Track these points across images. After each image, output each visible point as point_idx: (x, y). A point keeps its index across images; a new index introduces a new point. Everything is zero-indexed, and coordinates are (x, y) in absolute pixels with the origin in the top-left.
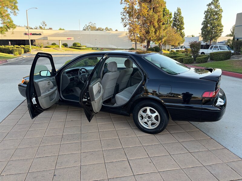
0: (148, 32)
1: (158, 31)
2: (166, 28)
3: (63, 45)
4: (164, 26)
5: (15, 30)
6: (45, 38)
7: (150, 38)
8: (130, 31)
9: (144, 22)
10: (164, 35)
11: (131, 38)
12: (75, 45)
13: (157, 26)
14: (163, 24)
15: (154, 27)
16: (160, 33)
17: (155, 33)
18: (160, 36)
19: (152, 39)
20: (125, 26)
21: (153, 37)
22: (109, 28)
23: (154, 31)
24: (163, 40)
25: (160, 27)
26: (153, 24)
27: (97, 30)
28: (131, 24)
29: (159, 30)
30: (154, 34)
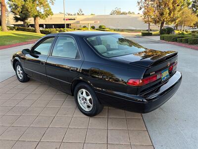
0: (162, 14)
1: (172, 12)
2: (181, 10)
3: (92, 27)
4: (179, 7)
5: (53, 16)
6: (78, 22)
7: (164, 20)
8: (145, 14)
9: (158, 4)
10: (179, 15)
11: (146, 20)
12: (100, 27)
13: (171, 7)
14: (178, 5)
15: (169, 8)
16: (174, 14)
17: (170, 14)
18: (174, 17)
19: (165, 20)
20: (140, 9)
21: (166, 18)
22: (131, 12)
23: (168, 12)
24: (177, 21)
25: (174, 9)
26: (168, 5)
27: (122, 14)
28: (147, 7)
29: (174, 11)
30: (168, 15)
